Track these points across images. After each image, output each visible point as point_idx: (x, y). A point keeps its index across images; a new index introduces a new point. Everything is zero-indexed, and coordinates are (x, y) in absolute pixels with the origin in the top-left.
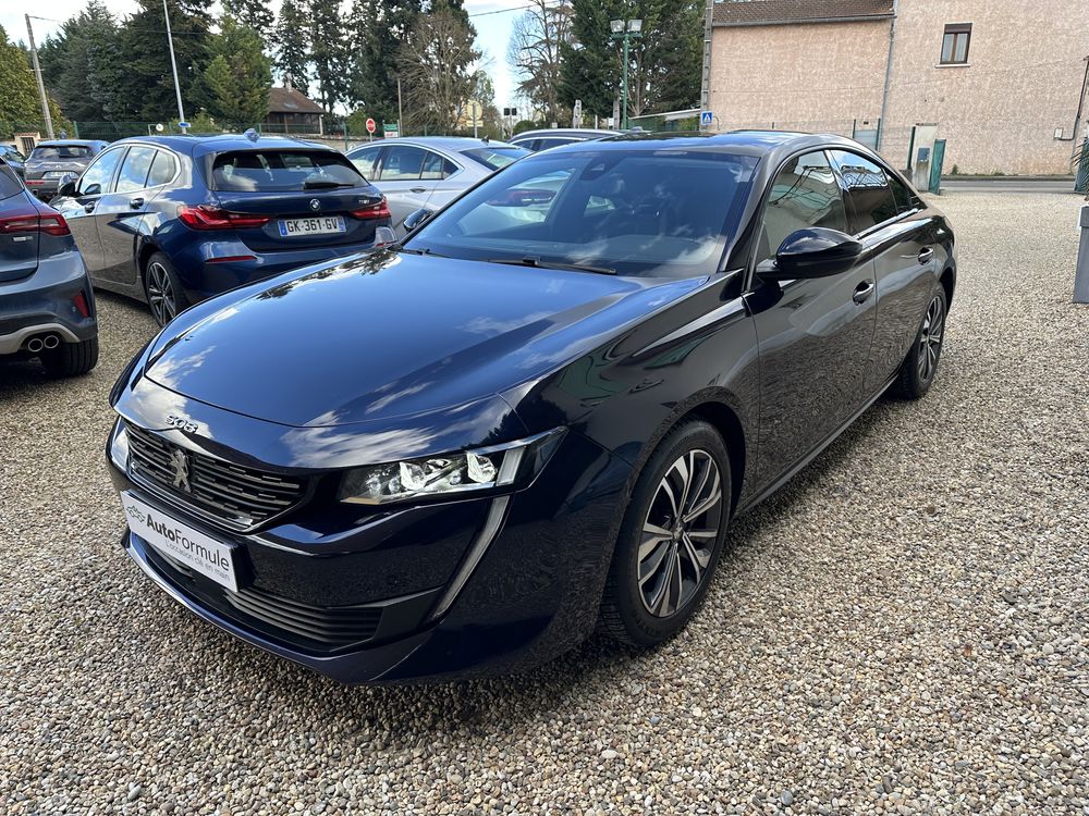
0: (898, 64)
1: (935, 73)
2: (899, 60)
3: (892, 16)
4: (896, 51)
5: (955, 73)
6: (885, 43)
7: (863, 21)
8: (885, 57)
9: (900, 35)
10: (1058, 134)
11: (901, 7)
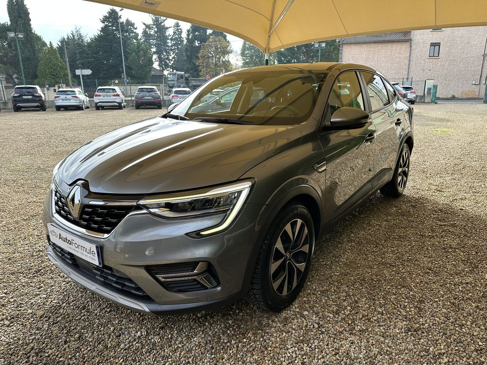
0: (413, 57)
1: (427, 60)
3: (410, 40)
4: (412, 52)
5: (435, 60)
6: (408, 50)
7: (400, 42)
8: (408, 55)
9: (414, 47)
10: (474, 83)
11: (414, 36)
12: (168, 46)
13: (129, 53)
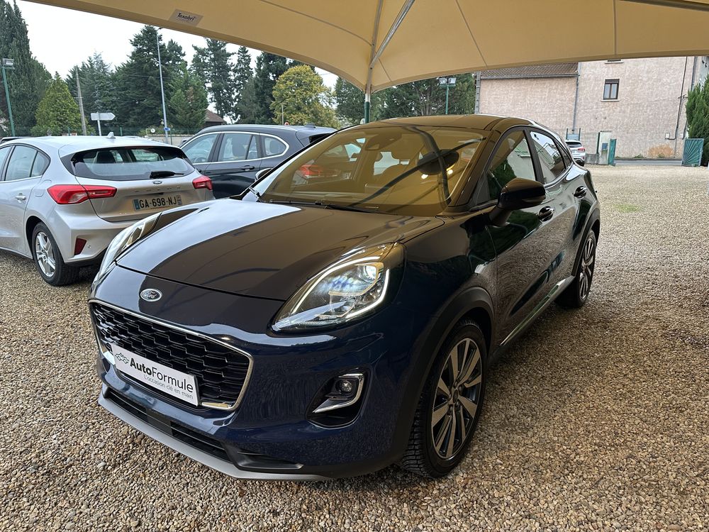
0: (581, 100)
1: (601, 104)
2: (582, 97)
3: (576, 76)
4: (580, 93)
5: (612, 104)
6: (574, 89)
7: (562, 77)
8: (574, 96)
9: (581, 85)
10: (667, 136)
11: (582, 70)
12: (230, 80)
13: (172, 90)
